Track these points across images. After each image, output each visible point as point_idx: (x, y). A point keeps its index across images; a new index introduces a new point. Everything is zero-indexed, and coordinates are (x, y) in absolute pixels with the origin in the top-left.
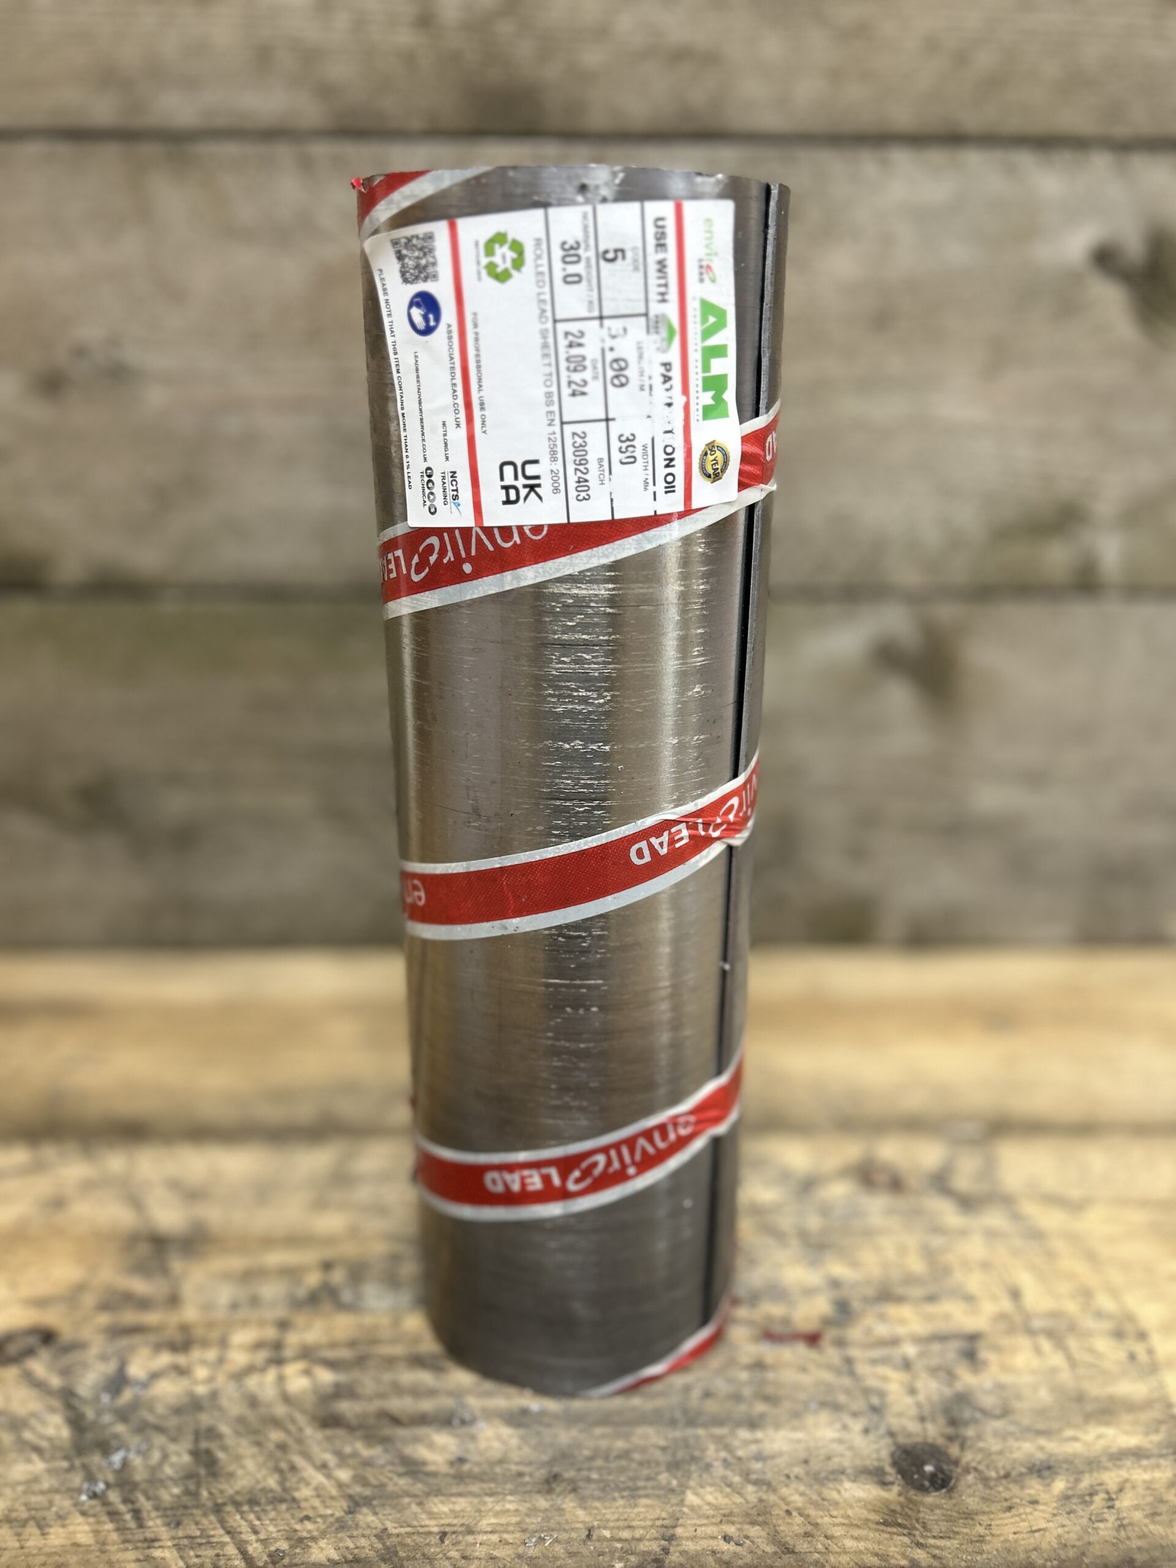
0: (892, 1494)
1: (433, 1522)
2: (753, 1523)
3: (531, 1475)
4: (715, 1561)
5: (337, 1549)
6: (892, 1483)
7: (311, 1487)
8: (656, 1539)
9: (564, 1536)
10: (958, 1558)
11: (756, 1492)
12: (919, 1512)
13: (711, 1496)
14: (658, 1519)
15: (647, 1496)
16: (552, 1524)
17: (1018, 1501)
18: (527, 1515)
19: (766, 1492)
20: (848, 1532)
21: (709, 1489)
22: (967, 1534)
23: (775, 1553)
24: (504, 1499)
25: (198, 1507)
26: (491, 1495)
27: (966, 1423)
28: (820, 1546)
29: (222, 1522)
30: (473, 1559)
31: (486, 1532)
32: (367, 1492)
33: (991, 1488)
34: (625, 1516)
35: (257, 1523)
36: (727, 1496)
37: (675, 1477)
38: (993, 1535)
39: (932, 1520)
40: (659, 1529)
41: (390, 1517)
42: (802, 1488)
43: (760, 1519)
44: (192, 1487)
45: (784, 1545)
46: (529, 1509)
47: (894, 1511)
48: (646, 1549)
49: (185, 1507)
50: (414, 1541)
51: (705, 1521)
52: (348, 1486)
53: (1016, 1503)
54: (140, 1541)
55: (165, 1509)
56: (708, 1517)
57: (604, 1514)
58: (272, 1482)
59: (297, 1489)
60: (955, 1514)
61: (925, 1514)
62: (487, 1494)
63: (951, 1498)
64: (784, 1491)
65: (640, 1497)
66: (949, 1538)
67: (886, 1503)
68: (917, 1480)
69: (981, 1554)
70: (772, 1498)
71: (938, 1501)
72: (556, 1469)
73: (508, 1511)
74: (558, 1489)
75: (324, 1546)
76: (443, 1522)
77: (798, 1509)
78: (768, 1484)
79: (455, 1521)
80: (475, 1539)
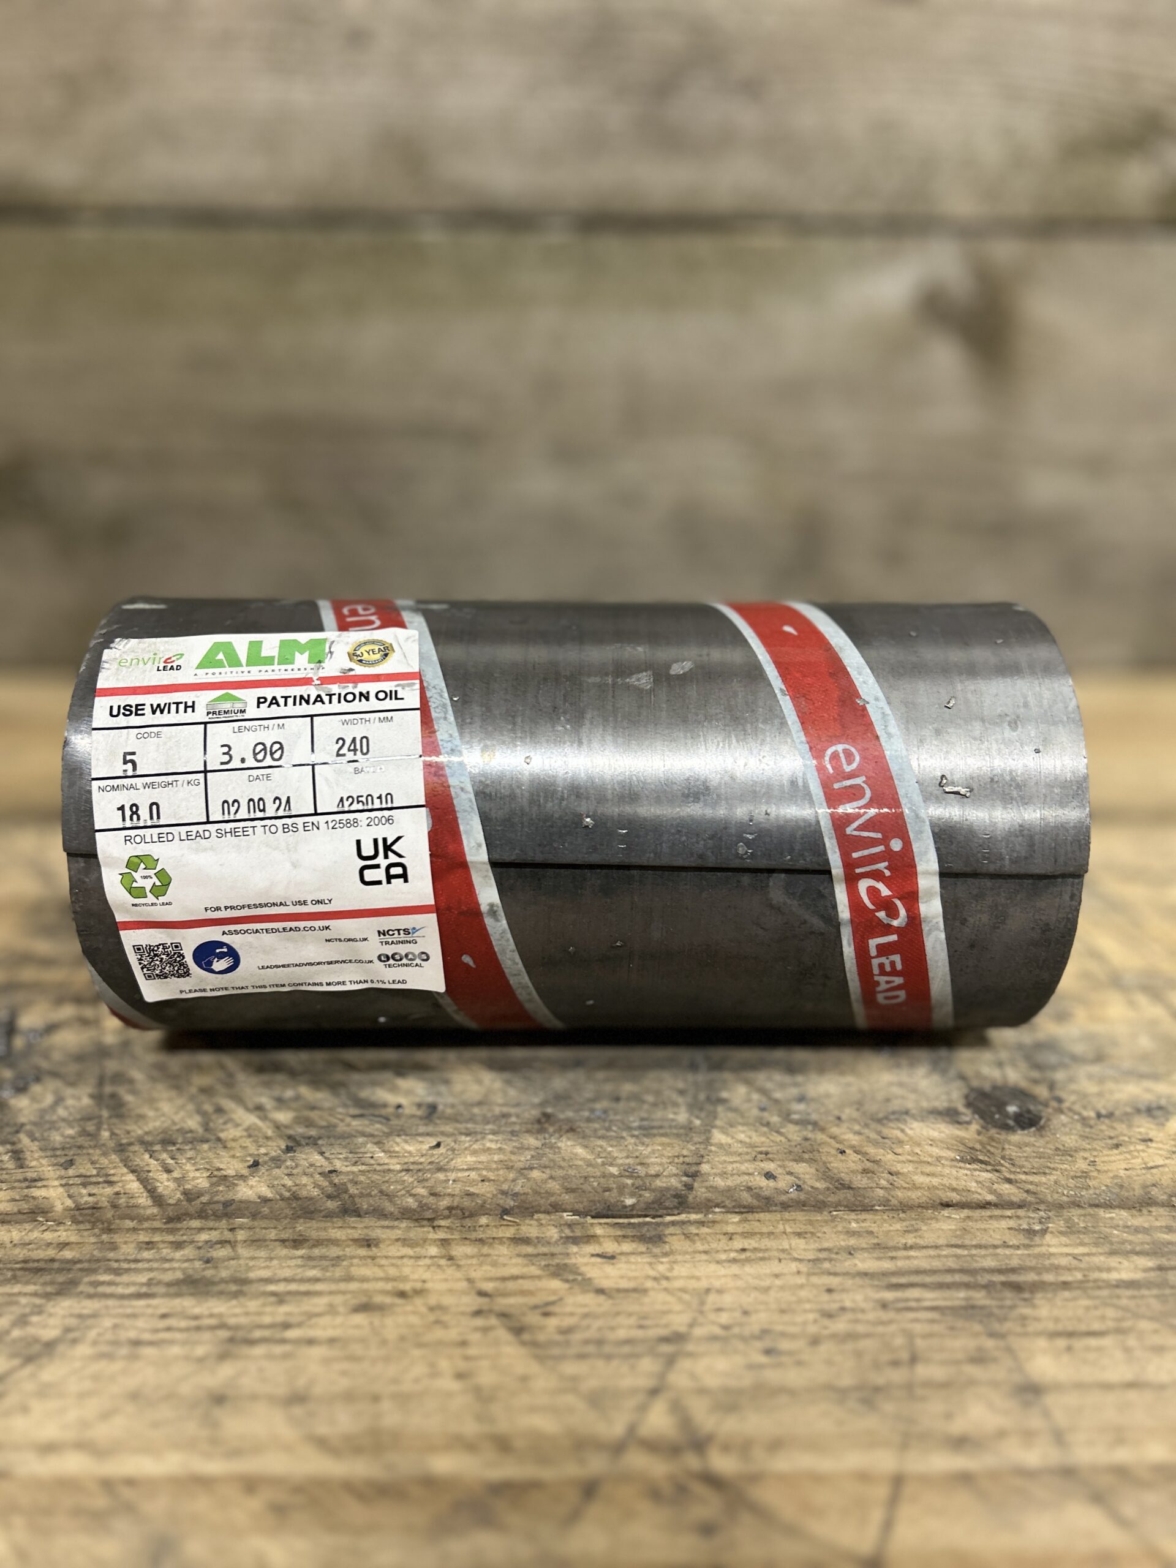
0: (971, 1132)
1: (395, 1161)
2: (799, 1160)
3: (518, 1116)
4: (752, 1196)
5: (271, 1186)
6: (969, 1123)
7: (240, 1128)
8: (676, 1175)
9: (560, 1173)
10: (1058, 1193)
11: (800, 1131)
12: (1003, 1149)
13: (743, 1134)
14: (678, 1157)
15: (663, 1135)
16: (544, 1161)
17: (1126, 1139)
18: (512, 1153)
19: (812, 1131)
20: (917, 1168)
21: (740, 1128)
22: (1066, 1170)
23: (828, 1189)
24: (483, 1138)
25: (95, 1147)
26: (467, 1135)
27: (1053, 1068)
28: (883, 1182)
29: (126, 1162)
30: (445, 1195)
31: (463, 1170)
32: (313, 1132)
33: (1091, 1127)
34: (637, 1154)
35: (172, 1162)
36: (764, 1134)
37: (698, 1117)
38: (1099, 1171)
39: (1020, 1157)
40: (679, 1166)
41: (341, 1156)
42: (857, 1128)
43: (806, 1156)
44: (91, 1127)
45: (838, 1181)
46: (514, 1147)
47: (972, 1148)
48: (664, 1185)
49: (80, 1147)
50: (369, 1178)
51: (738, 1159)
52: (286, 1127)
53: (1124, 1141)
54: (19, 1181)
55: (54, 1149)
56: (740, 1154)
57: (609, 1153)
58: (193, 1123)
59: (222, 1131)
60: (1049, 1151)
61: (1011, 1151)
62: (461, 1134)
63: (1042, 1136)
64: (835, 1130)
65: (654, 1135)
66: (1045, 1173)
67: (961, 1141)
68: (999, 1119)
69: (1087, 1189)
70: (820, 1137)
71: (1027, 1139)
72: (549, 1110)
73: (489, 1149)
74: (551, 1130)
75: (254, 1184)
76: (406, 1160)
77: (852, 1147)
78: (815, 1124)
79: (422, 1160)
80: (446, 1176)
